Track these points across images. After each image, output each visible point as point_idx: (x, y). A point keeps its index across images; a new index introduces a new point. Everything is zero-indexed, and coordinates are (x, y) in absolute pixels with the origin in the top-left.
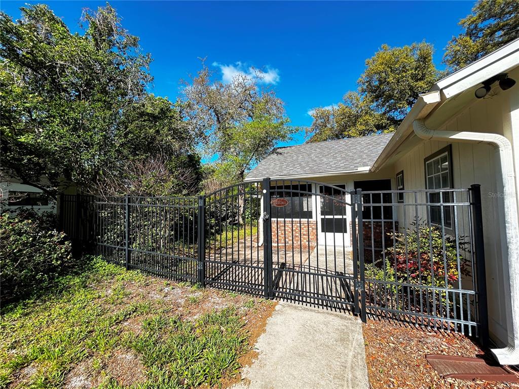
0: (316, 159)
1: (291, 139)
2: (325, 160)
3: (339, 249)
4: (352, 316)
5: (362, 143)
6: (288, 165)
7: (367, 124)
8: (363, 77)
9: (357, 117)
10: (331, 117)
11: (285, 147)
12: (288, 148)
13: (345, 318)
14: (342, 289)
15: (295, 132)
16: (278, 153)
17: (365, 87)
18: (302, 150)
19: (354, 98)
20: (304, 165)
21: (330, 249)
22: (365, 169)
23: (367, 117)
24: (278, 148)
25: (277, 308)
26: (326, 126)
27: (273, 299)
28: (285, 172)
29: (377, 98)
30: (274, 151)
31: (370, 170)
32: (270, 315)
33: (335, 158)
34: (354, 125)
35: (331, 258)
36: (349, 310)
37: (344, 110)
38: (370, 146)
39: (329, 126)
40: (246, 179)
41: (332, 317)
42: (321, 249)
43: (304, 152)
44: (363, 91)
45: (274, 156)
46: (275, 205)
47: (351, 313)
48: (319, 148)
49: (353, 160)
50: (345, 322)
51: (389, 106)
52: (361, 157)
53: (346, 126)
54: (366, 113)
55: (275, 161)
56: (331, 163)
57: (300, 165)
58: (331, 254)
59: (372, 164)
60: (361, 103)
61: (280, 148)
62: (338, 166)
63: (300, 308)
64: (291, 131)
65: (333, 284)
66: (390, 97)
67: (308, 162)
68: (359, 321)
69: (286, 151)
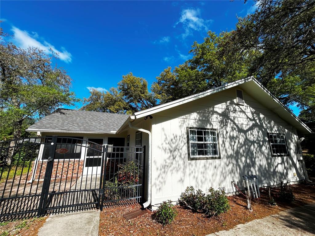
0: (88, 122)
1: (73, 105)
2: (94, 123)
3: (94, 176)
4: (96, 210)
5: (115, 117)
6: (68, 123)
7: (119, 106)
8: (121, 82)
9: (115, 101)
10: (102, 97)
11: (67, 109)
12: (70, 111)
13: (92, 212)
14: (93, 197)
15: (77, 101)
16: (61, 113)
17: (121, 87)
18: (80, 114)
19: (115, 91)
20: (80, 125)
21: (89, 177)
22: (114, 132)
23: (120, 103)
24: (62, 109)
25: (47, 220)
26: (98, 101)
27: (44, 216)
28: (66, 128)
29: (126, 94)
30: (59, 110)
31: (116, 133)
32: (42, 226)
33: (100, 123)
34: (113, 105)
35: (89, 182)
36: (94, 208)
37: (109, 95)
38: (119, 120)
39: (99, 101)
40: (28, 129)
41: (84, 214)
42: (84, 177)
43: (81, 116)
44: (120, 89)
45: (58, 114)
46: (58, 152)
47: (96, 208)
48: (92, 115)
49: (109, 126)
50: (91, 214)
51: (131, 100)
52: (113, 125)
53: (109, 104)
54: (120, 101)
55: (58, 118)
56: (97, 126)
57: (78, 124)
58: (90, 180)
59: (117, 129)
60: (118, 95)
61: (64, 109)
62: (101, 129)
63: (65, 215)
64: (74, 100)
65: (88, 197)
66: (131, 96)
67: (83, 123)
68: (99, 211)
69: (68, 113)
